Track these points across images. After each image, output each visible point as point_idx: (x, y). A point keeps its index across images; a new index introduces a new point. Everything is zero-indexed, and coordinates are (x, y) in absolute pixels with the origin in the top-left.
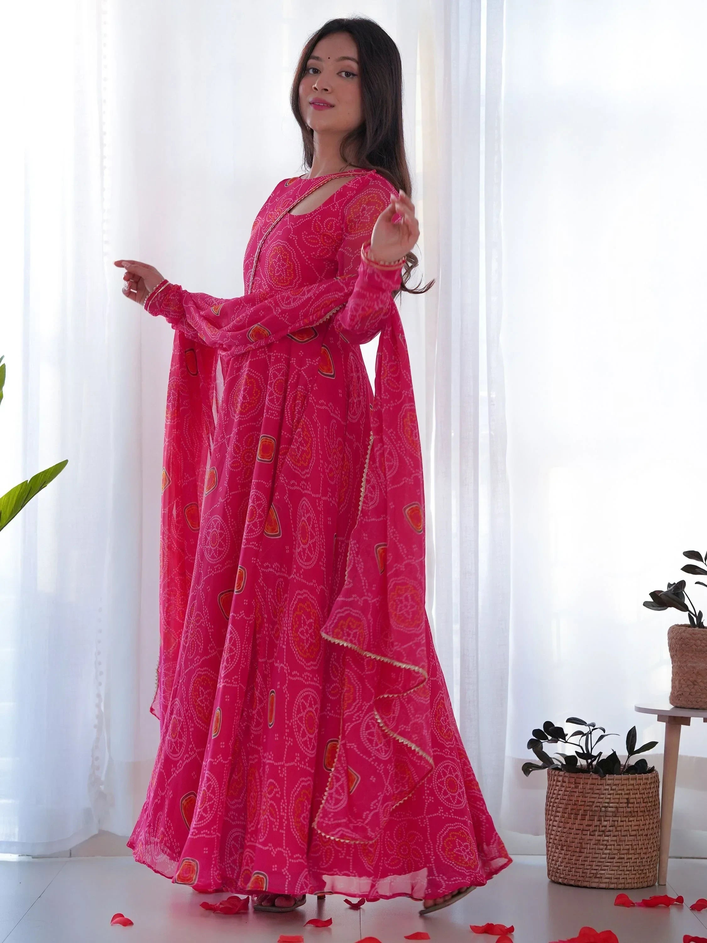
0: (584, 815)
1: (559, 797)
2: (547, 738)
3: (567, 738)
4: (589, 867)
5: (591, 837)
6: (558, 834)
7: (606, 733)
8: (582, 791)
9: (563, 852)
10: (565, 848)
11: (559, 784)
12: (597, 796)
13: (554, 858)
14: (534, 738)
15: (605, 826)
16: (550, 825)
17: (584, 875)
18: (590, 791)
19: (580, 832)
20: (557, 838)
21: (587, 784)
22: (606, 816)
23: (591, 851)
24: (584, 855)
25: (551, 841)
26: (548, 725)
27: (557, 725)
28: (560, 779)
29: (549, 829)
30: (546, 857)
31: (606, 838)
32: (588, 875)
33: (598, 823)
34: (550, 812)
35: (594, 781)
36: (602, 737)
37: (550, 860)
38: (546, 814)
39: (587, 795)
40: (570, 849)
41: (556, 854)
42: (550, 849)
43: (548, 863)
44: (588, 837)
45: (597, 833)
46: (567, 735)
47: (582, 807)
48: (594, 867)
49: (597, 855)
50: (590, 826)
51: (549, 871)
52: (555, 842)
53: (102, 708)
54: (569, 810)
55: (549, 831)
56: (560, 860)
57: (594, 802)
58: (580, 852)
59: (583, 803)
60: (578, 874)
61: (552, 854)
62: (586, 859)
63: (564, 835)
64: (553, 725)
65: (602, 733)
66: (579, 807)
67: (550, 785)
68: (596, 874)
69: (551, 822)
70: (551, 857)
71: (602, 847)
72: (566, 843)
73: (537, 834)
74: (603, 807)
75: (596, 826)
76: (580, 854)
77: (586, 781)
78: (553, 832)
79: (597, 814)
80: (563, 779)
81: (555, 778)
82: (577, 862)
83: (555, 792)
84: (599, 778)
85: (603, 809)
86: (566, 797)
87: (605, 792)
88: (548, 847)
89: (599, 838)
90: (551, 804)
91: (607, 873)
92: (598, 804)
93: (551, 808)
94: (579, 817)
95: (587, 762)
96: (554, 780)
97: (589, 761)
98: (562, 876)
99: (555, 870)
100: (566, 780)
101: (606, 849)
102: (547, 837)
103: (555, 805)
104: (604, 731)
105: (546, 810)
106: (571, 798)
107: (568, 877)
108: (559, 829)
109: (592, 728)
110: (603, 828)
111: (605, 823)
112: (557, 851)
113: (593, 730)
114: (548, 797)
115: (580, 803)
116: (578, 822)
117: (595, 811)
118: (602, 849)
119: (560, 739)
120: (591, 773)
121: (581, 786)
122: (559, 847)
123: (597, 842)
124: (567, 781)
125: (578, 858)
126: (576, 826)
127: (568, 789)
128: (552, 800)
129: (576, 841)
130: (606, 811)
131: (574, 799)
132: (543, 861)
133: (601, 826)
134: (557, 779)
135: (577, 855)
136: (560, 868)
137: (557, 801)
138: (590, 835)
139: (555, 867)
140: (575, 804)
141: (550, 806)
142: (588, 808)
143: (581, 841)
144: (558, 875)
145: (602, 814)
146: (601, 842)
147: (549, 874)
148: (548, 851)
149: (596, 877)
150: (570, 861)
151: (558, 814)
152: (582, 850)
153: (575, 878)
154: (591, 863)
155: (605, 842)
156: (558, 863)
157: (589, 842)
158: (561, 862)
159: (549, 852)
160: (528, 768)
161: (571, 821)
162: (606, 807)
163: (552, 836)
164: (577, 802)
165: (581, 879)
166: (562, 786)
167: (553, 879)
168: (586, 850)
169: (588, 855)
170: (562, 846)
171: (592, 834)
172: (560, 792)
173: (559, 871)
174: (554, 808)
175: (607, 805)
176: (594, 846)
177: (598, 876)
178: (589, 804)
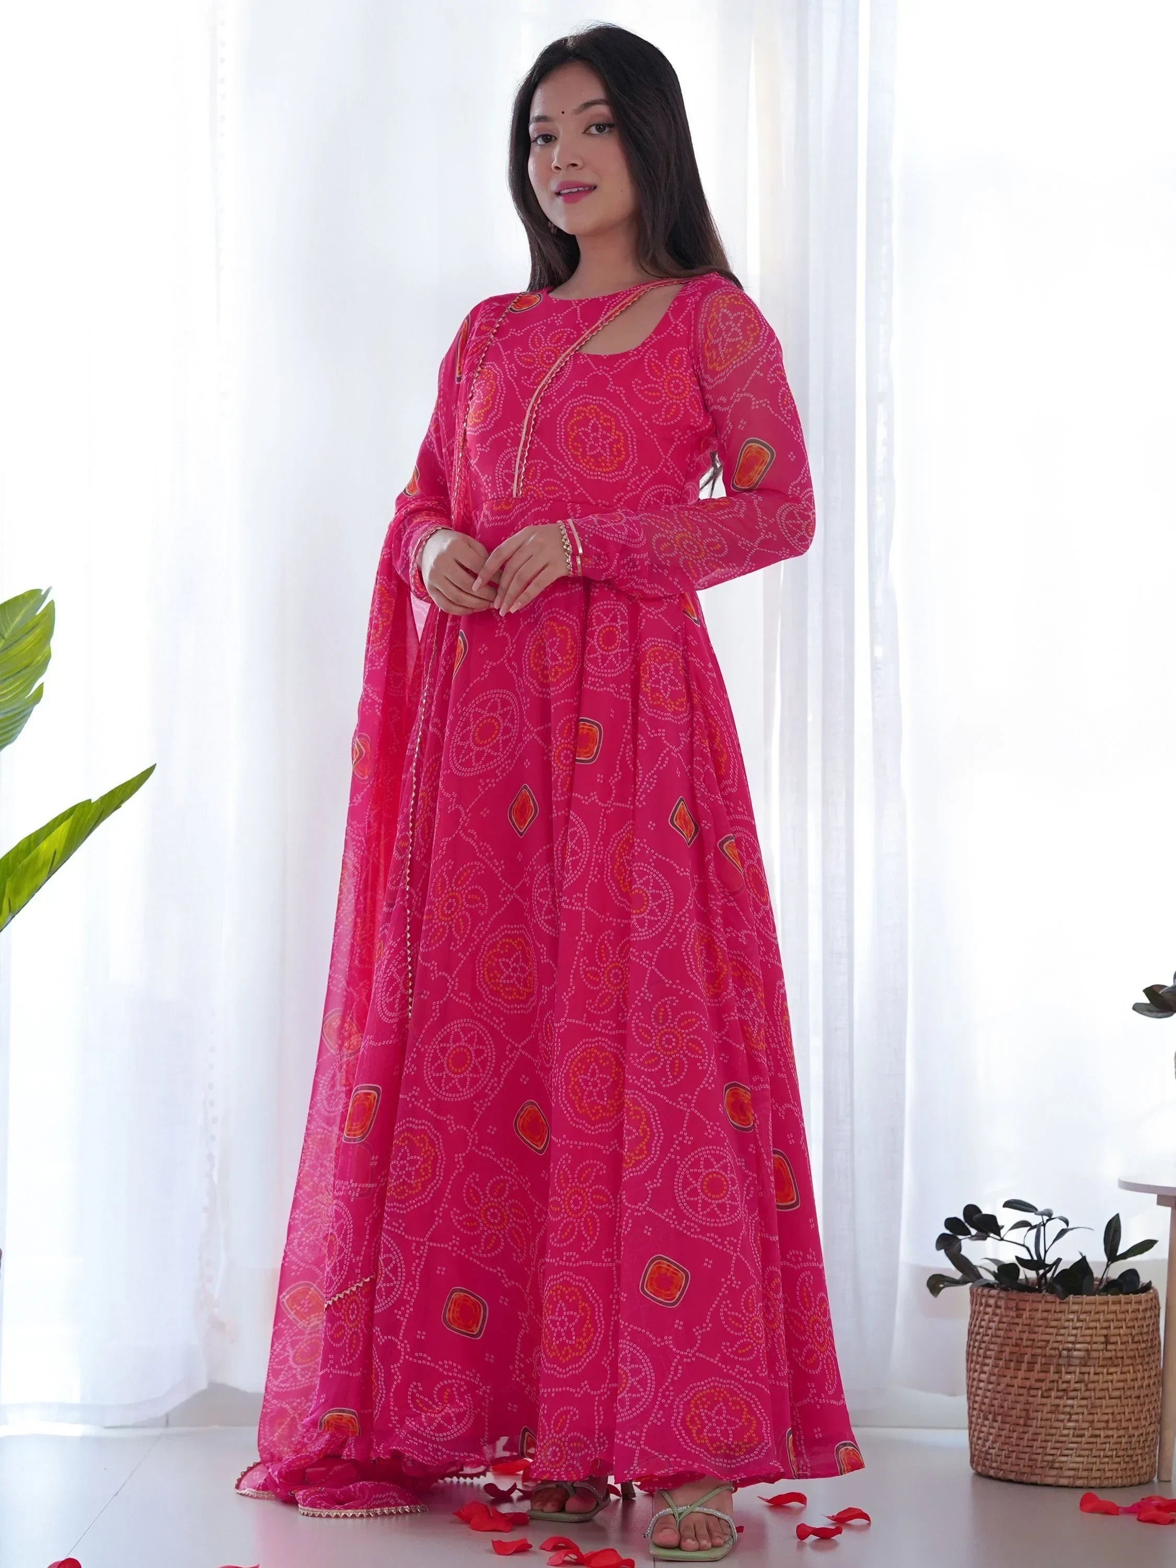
0: (1032, 1364)
1: (990, 1332)
2: (969, 1233)
3: (1003, 1232)
4: (1040, 1451)
5: (1044, 1401)
6: (988, 1394)
7: (1070, 1227)
8: (1028, 1322)
9: (996, 1425)
10: (999, 1418)
11: (989, 1310)
12: (1054, 1331)
13: (982, 1435)
14: (948, 1232)
15: (1068, 1382)
16: (974, 1379)
17: (1031, 1463)
18: (1041, 1323)
19: (1024, 1391)
20: (986, 1401)
21: (1037, 1310)
22: (1069, 1365)
23: (1043, 1423)
24: (1031, 1430)
25: (976, 1406)
26: (971, 1211)
27: (985, 1210)
28: (992, 1301)
29: (972, 1386)
30: (967, 1432)
31: (1070, 1402)
32: (1039, 1465)
33: (1056, 1377)
34: (974, 1358)
35: (1048, 1306)
36: (1062, 1233)
37: (975, 1439)
38: (967, 1361)
39: (1036, 1329)
40: (1008, 1419)
41: (984, 1429)
42: (974, 1419)
43: (971, 1443)
44: (1039, 1400)
45: (1053, 1394)
46: (1003, 1227)
47: (1029, 1350)
48: (1049, 1451)
49: (1053, 1431)
50: (1042, 1381)
51: (972, 1456)
52: (983, 1407)
53: (215, 1179)
54: (1006, 1355)
55: (973, 1390)
56: (991, 1438)
57: (1048, 1341)
58: (1025, 1425)
59: (1030, 1343)
60: (1022, 1462)
61: (978, 1427)
62: (1035, 1437)
63: (998, 1396)
64: (979, 1211)
65: (1064, 1226)
66: (1023, 1350)
67: (973, 1312)
68: (1053, 1462)
69: (976, 1375)
70: (976, 1434)
71: (1062, 1417)
72: (1001, 1411)
73: (953, 1394)
74: (1064, 1349)
75: (1053, 1381)
76: (1026, 1429)
77: (1035, 1305)
78: (979, 1392)
79: (1055, 1360)
80: (996, 1303)
81: (983, 1301)
82: (1021, 1442)
83: (983, 1323)
84: (1058, 1300)
85: (1065, 1353)
86: (1001, 1333)
87: (1067, 1324)
88: (970, 1416)
89: (1058, 1401)
90: (977, 1344)
91: (1071, 1460)
92: (1056, 1345)
93: (975, 1350)
94: (1024, 1366)
95: (1038, 1274)
96: (981, 1304)
97: (1041, 1272)
98: (994, 1465)
99: (982, 1455)
100: (1002, 1303)
101: (1069, 1420)
102: (969, 1398)
103: (983, 1345)
104: (1067, 1222)
105: (968, 1353)
106: (1010, 1334)
107: (1004, 1467)
108: (990, 1387)
109: (1046, 1218)
110: (1065, 1386)
111: (1068, 1377)
112: (987, 1423)
113: (1048, 1221)
114: (970, 1333)
115: (1025, 1343)
116: (1021, 1374)
117: (1051, 1356)
118: (1062, 1421)
119: (992, 1235)
120: (1044, 1292)
121: (1026, 1314)
122: (990, 1417)
123: (1053, 1408)
124: (1003, 1306)
125: (1022, 1436)
126: (1017, 1382)
127: (1005, 1320)
128: (978, 1337)
129: (1019, 1406)
130: (1069, 1357)
131: (1015, 1335)
132: (962, 1438)
133: (1060, 1382)
134: (987, 1302)
135: (1021, 1430)
136: (991, 1451)
137: (986, 1338)
138: (1042, 1397)
139: (984, 1449)
140: (1017, 1345)
141: (974, 1347)
142: (1039, 1351)
143: (1027, 1406)
144: (987, 1463)
145: (1061, 1361)
146: (1061, 1408)
147: (972, 1462)
148: (971, 1422)
149: (1052, 1468)
150: (1008, 1440)
151: (987, 1361)
152: (1029, 1422)
153: (1016, 1468)
154: (1044, 1444)
155: (1067, 1409)
156: (988, 1444)
157: (1040, 1408)
158: (994, 1442)
159: (973, 1426)
160: (936, 1283)
161: (1010, 1373)
162: (1069, 1350)
163: (977, 1398)
164: (1019, 1342)
165: (1027, 1470)
166: (995, 1314)
167: (979, 1470)
168: (1035, 1421)
169: (1039, 1430)
170: (995, 1415)
171: (1046, 1394)
172: (991, 1324)
173: (989, 1457)
174: (981, 1352)
175: (1070, 1346)
176: (1049, 1416)
177: (1057, 1465)
178: (1040, 1344)
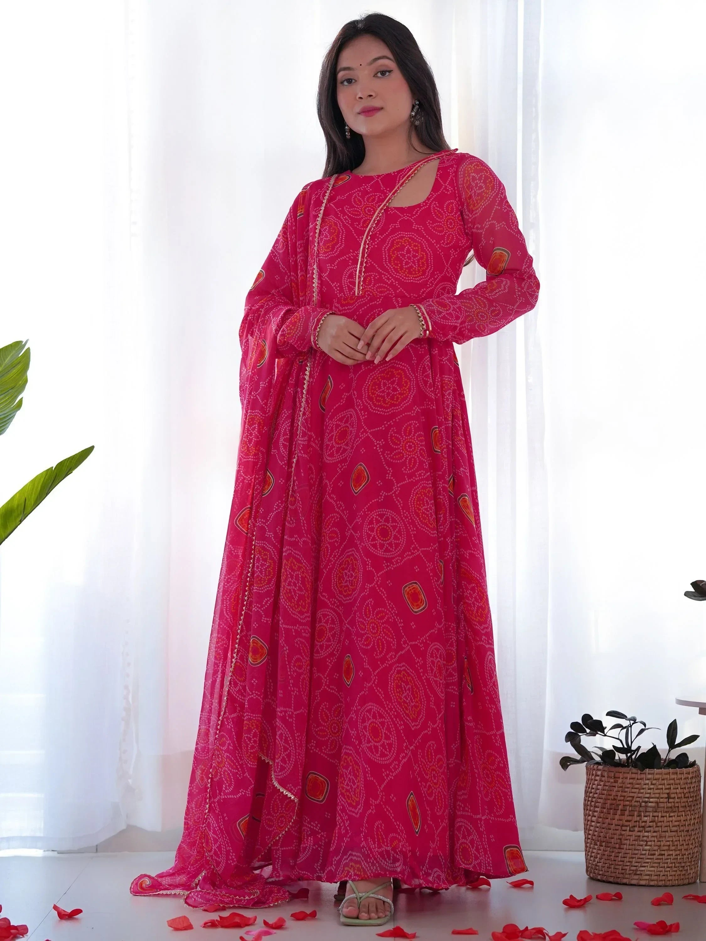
0: (623, 811)
1: (598, 791)
2: (585, 731)
3: (606, 731)
4: (628, 864)
5: (631, 833)
6: (597, 829)
7: (647, 727)
8: (621, 785)
9: (602, 848)
10: (604, 844)
11: (598, 778)
12: (637, 790)
13: (593, 854)
14: (572, 731)
15: (646, 822)
16: (588, 821)
17: (623, 871)
18: (629, 786)
19: (619, 828)
20: (596, 833)
21: (626, 778)
22: (646, 812)
23: (630, 847)
24: (623, 851)
25: (590, 836)
26: (587, 718)
27: (595, 718)
28: (599, 773)
30: (584, 853)
31: (646, 834)
32: (628, 872)
33: (638, 818)
34: (589, 808)
35: (633, 776)
36: (642, 731)
37: (589, 857)
38: (584, 810)
39: (626, 790)
40: (610, 845)
41: (594, 851)
42: (588, 845)
43: (586, 859)
44: (628, 833)
45: (636, 829)
46: (606, 728)
47: (622, 803)
48: (634, 864)
49: (636, 852)
50: (630, 821)
51: (587, 867)
52: (594, 838)
54: (608, 806)
55: (588, 826)
56: (599, 856)
57: (633, 797)
58: (620, 848)
59: (622, 798)
60: (617, 871)
61: (591, 850)
62: (625, 855)
63: (603, 830)
64: (592, 718)
65: (643, 727)
66: (618, 803)
67: (588, 779)
68: (637, 870)
69: (589, 818)
70: (589, 854)
71: (642, 843)
72: (605, 839)
73: (575, 830)
74: (643, 802)
75: (636, 821)
76: (620, 850)
77: (625, 775)
78: (592, 828)
79: (637, 809)
80: (602, 774)
81: (594, 772)
82: (616, 859)
83: (594, 786)
84: (639, 772)
85: (643, 804)
86: (605, 792)
87: (644, 786)
88: (586, 843)
89: (639, 834)
90: (590, 799)
91: (647, 869)
92: (638, 799)
93: (589, 803)
94: (619, 812)
95: (627, 756)
96: (593, 775)
97: (629, 755)
98: (601, 872)
99: (593, 867)
100: (605, 774)
101: (646, 845)
102: (585, 832)
103: (594, 800)
104: (645, 725)
105: (585, 805)
107: (606, 874)
108: (598, 825)
109: (632, 722)
110: (643, 824)
111: (646, 819)
112: (596, 847)
113: (633, 724)
114: (586, 792)
115: (619, 798)
116: (617, 817)
117: (635, 806)
118: (642, 845)
119: (599, 733)
120: (630, 767)
121: (620, 781)
122: (598, 843)
123: (636, 838)
124: (606, 776)
125: (617, 855)
126: (614, 822)
127: (607, 784)
128: (591, 795)
129: (616, 837)
130: (646, 806)
131: (614, 793)
132: (580, 857)
133: (641, 821)
134: (596, 773)
135: (617, 851)
136: (598, 864)
137: (596, 795)
138: (630, 831)
139: (594, 863)
140: (615, 799)
141: (589, 801)
142: (628, 803)
143: (621, 837)
144: (596, 872)
145: (641, 809)
146: (641, 838)
147: (587, 871)
148: (586, 847)
149: (636, 874)
150: (609, 858)
151: (596, 809)
152: (622, 846)
153: (614, 875)
154: (631, 860)
155: (645, 838)
156: (596, 860)
157: (628, 837)
158: (601, 859)
159: (588, 849)
160: (566, 762)
161: (610, 816)
162: (646, 802)
163: (590, 832)
164: (616, 797)
165: (621, 876)
166: (601, 781)
167: (591, 875)
168: (625, 846)
169: (628, 851)
170: (601, 842)
171: (632, 829)
172: (599, 787)
173: (597, 868)
175: (647, 800)
176: (634, 842)
177: (638, 872)
178: (629, 799)
